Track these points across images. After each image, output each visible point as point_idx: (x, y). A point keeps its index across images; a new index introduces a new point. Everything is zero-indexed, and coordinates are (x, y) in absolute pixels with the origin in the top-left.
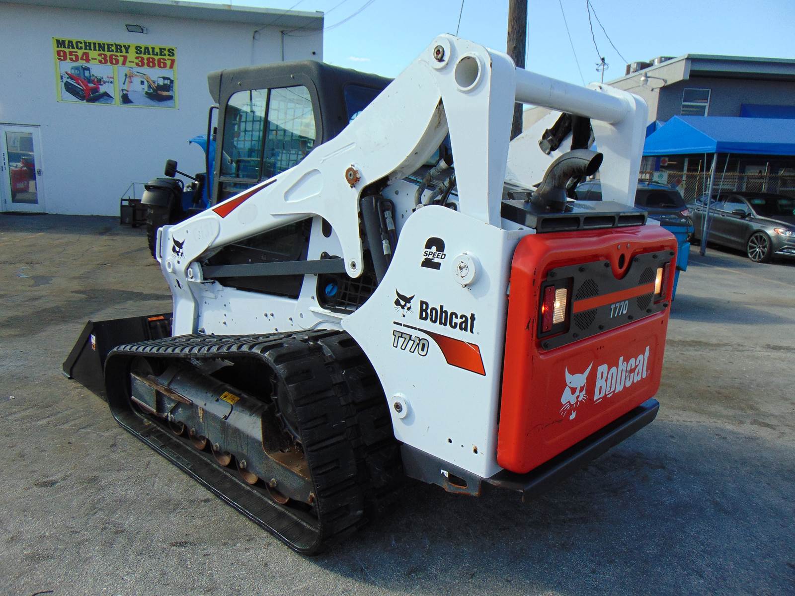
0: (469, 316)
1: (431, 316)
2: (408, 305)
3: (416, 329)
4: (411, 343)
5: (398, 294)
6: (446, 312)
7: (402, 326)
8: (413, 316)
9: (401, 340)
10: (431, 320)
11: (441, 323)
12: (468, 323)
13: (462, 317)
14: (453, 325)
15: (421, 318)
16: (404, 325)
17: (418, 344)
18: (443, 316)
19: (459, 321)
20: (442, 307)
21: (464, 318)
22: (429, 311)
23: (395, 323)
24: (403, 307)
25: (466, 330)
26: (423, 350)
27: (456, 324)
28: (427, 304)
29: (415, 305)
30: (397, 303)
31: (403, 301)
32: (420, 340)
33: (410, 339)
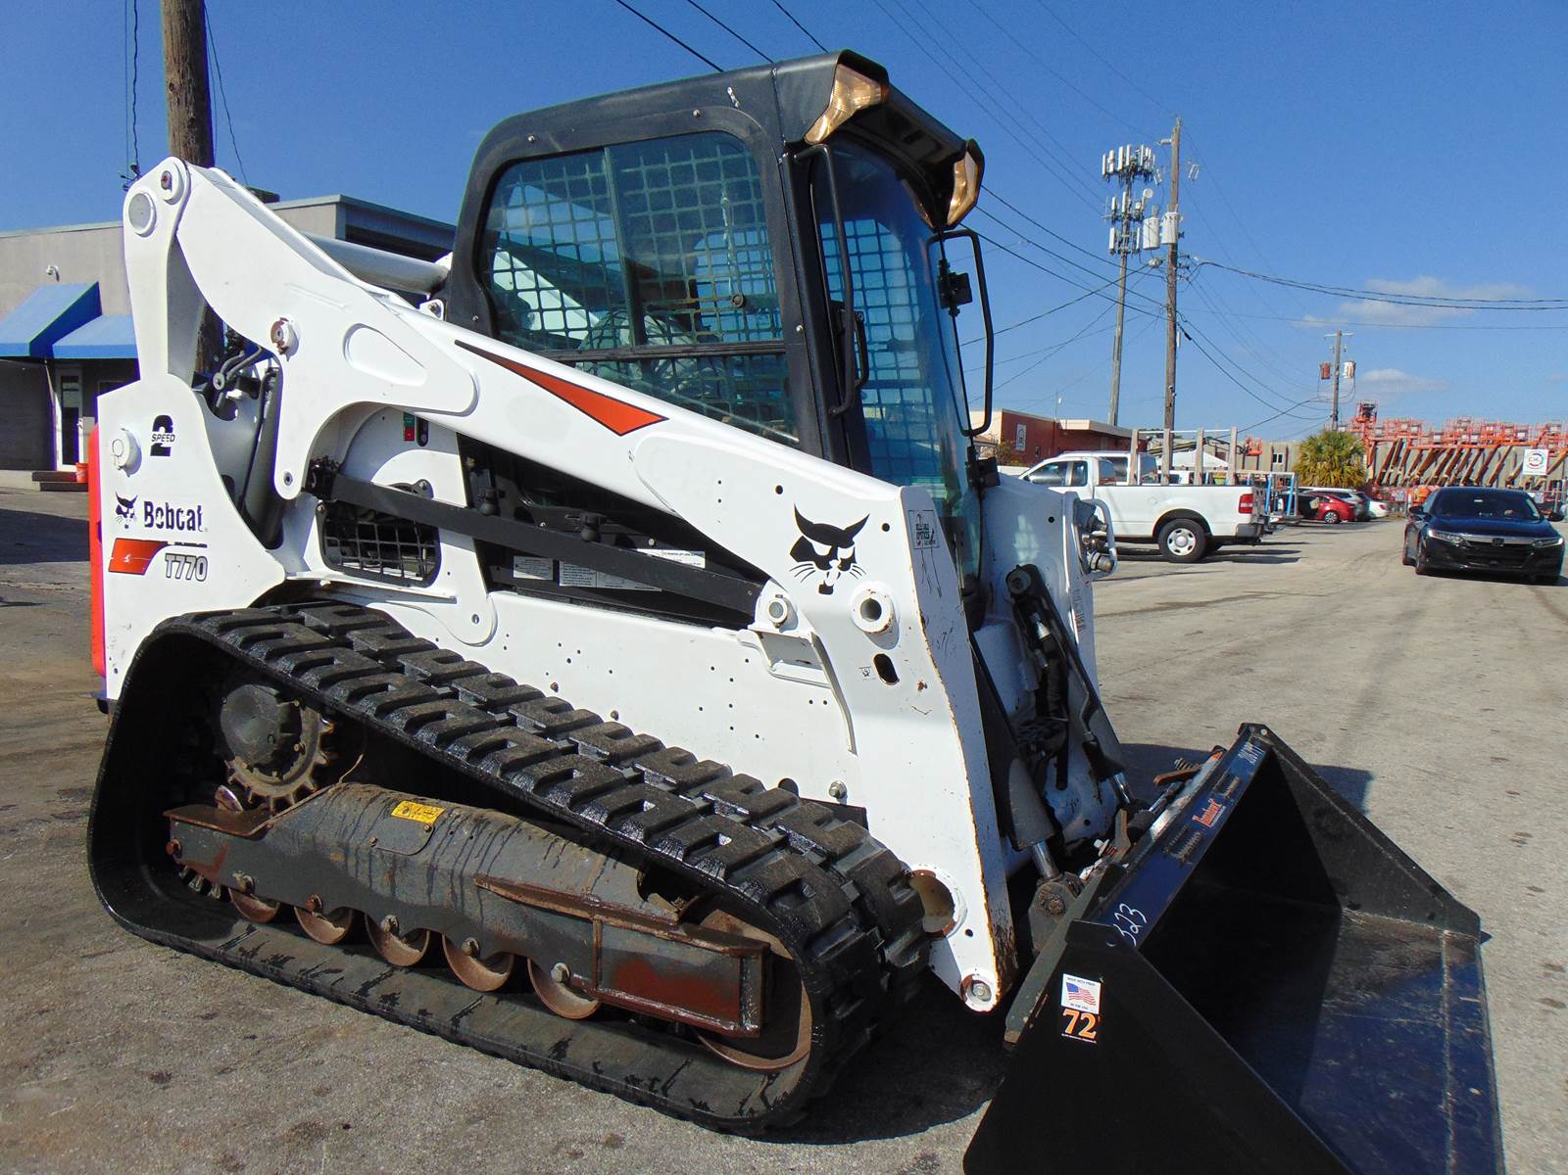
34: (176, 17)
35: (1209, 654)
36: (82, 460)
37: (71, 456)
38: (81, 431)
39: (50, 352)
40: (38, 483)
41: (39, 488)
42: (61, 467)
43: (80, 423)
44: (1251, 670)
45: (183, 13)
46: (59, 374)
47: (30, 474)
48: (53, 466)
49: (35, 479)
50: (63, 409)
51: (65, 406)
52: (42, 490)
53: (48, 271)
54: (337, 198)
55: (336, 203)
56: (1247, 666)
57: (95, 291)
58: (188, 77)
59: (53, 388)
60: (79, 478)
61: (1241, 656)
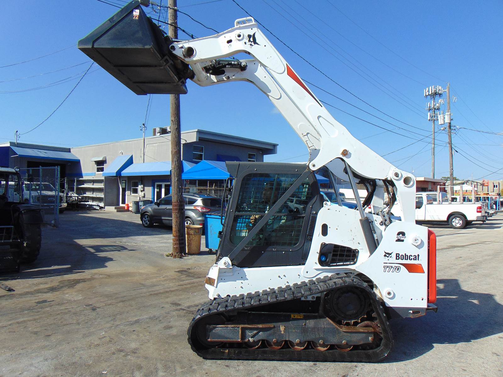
0: (417, 255)
1: (401, 258)
2: (390, 256)
3: (394, 263)
4: (392, 269)
5: (385, 253)
6: (407, 256)
7: (388, 264)
8: (393, 259)
9: (388, 269)
10: (401, 259)
11: (405, 259)
12: (416, 257)
13: (414, 256)
14: (411, 259)
15: (396, 259)
16: (389, 263)
17: (396, 269)
18: (406, 257)
19: (413, 257)
20: (405, 254)
21: (415, 256)
22: (400, 256)
23: (384, 263)
24: (388, 257)
25: (416, 260)
26: (398, 270)
27: (412, 259)
28: (399, 254)
29: (394, 255)
30: (385, 256)
31: (387, 255)
32: (396, 267)
33: (392, 267)
34: (174, 104)
35: (462, 266)
36: (126, 203)
37: (124, 202)
38: (126, 195)
39: (120, 174)
40: (116, 210)
41: (116, 211)
42: (121, 205)
43: (126, 193)
44: (476, 272)
45: (176, 103)
46: (121, 179)
47: (114, 207)
48: (119, 205)
49: (115, 209)
50: (122, 188)
51: (123, 187)
52: (117, 212)
53: (120, 152)
54: (197, 130)
55: (197, 132)
56: (476, 270)
57: (132, 157)
58: (176, 118)
59: (120, 183)
60: (126, 208)
61: (474, 266)
